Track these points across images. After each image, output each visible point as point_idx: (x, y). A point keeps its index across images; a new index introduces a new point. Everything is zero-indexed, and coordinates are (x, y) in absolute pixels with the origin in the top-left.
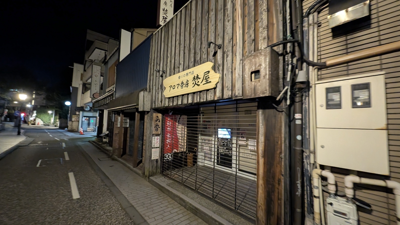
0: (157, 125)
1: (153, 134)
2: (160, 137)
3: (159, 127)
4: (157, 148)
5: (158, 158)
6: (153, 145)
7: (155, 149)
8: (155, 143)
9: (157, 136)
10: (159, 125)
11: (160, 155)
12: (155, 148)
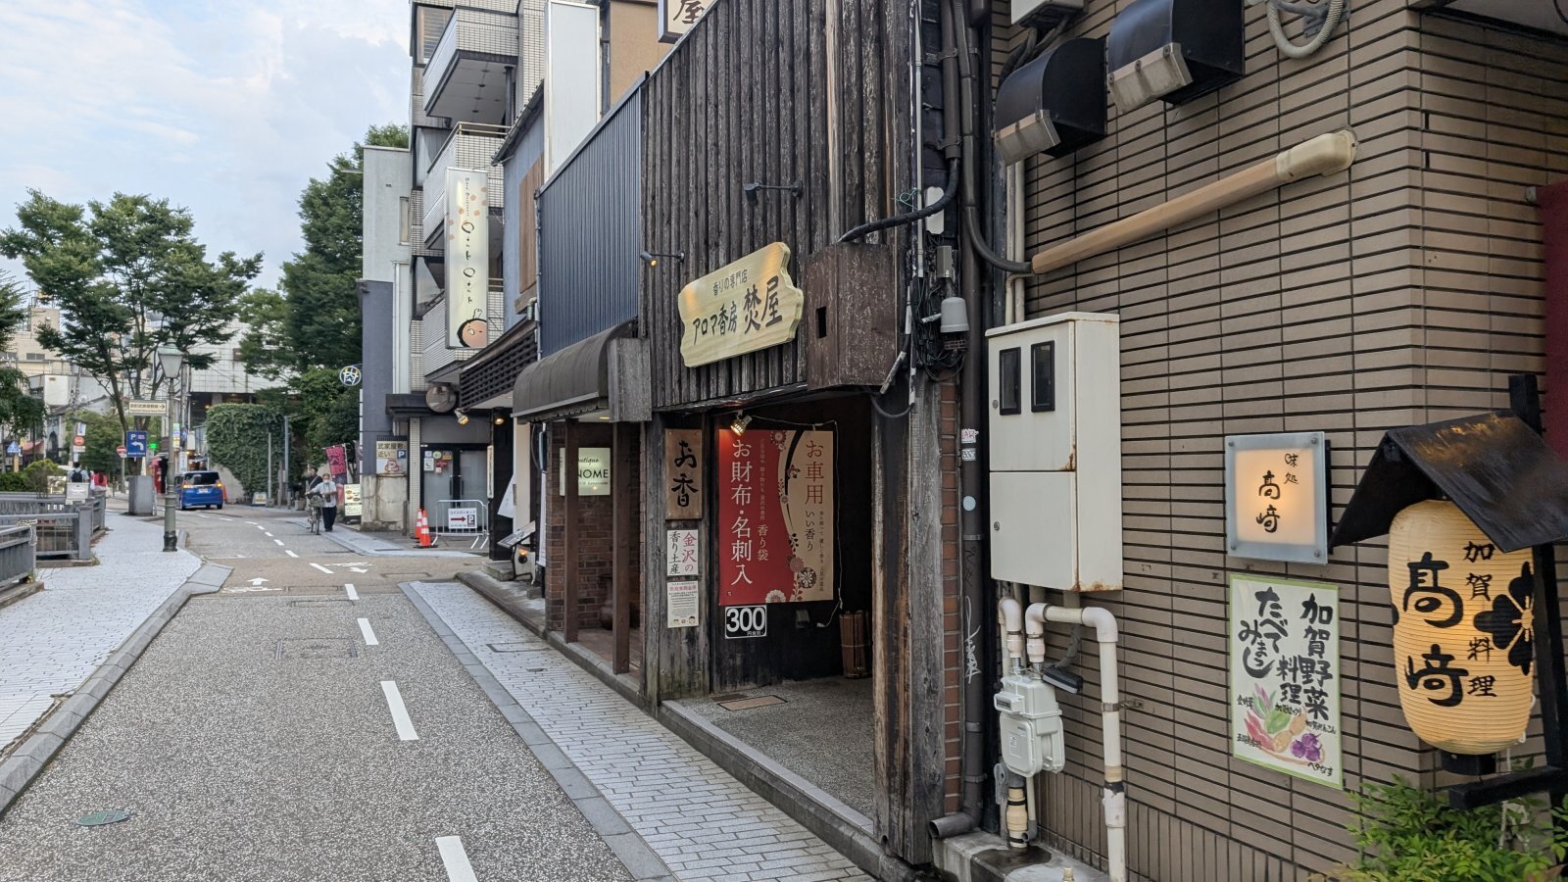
0: (683, 481)
1: (669, 521)
2: (699, 534)
3: (694, 491)
4: (688, 578)
5: (697, 624)
6: (670, 567)
7: (679, 584)
8: (681, 558)
9: (686, 527)
10: (691, 481)
11: (703, 611)
12: (679, 578)
